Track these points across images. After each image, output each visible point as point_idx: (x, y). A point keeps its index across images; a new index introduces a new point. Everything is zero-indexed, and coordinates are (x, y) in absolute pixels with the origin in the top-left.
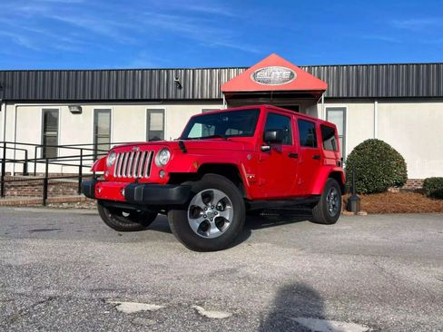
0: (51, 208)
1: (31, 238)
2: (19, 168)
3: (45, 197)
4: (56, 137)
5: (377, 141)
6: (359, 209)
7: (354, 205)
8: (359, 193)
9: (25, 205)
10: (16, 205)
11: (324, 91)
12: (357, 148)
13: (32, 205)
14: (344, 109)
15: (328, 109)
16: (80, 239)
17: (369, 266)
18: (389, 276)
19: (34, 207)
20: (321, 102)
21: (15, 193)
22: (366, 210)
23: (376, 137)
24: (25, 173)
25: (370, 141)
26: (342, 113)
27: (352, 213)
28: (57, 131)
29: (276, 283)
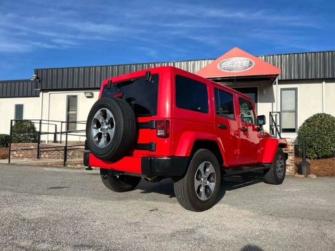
0: (68, 168)
1: (47, 194)
2: (51, 137)
3: (65, 160)
4: (76, 115)
5: (325, 115)
6: (308, 173)
7: (305, 169)
8: (310, 158)
9: (51, 166)
10: (46, 165)
11: (278, 75)
12: (307, 121)
13: (56, 165)
14: (295, 89)
15: (282, 90)
16: (80, 196)
17: (313, 232)
18: (329, 242)
19: (57, 167)
20: (275, 84)
21: (47, 156)
22: (315, 174)
23: (324, 112)
24: (55, 141)
25: (318, 115)
26: (294, 91)
27: (303, 176)
28: (76, 111)
29: (225, 246)
